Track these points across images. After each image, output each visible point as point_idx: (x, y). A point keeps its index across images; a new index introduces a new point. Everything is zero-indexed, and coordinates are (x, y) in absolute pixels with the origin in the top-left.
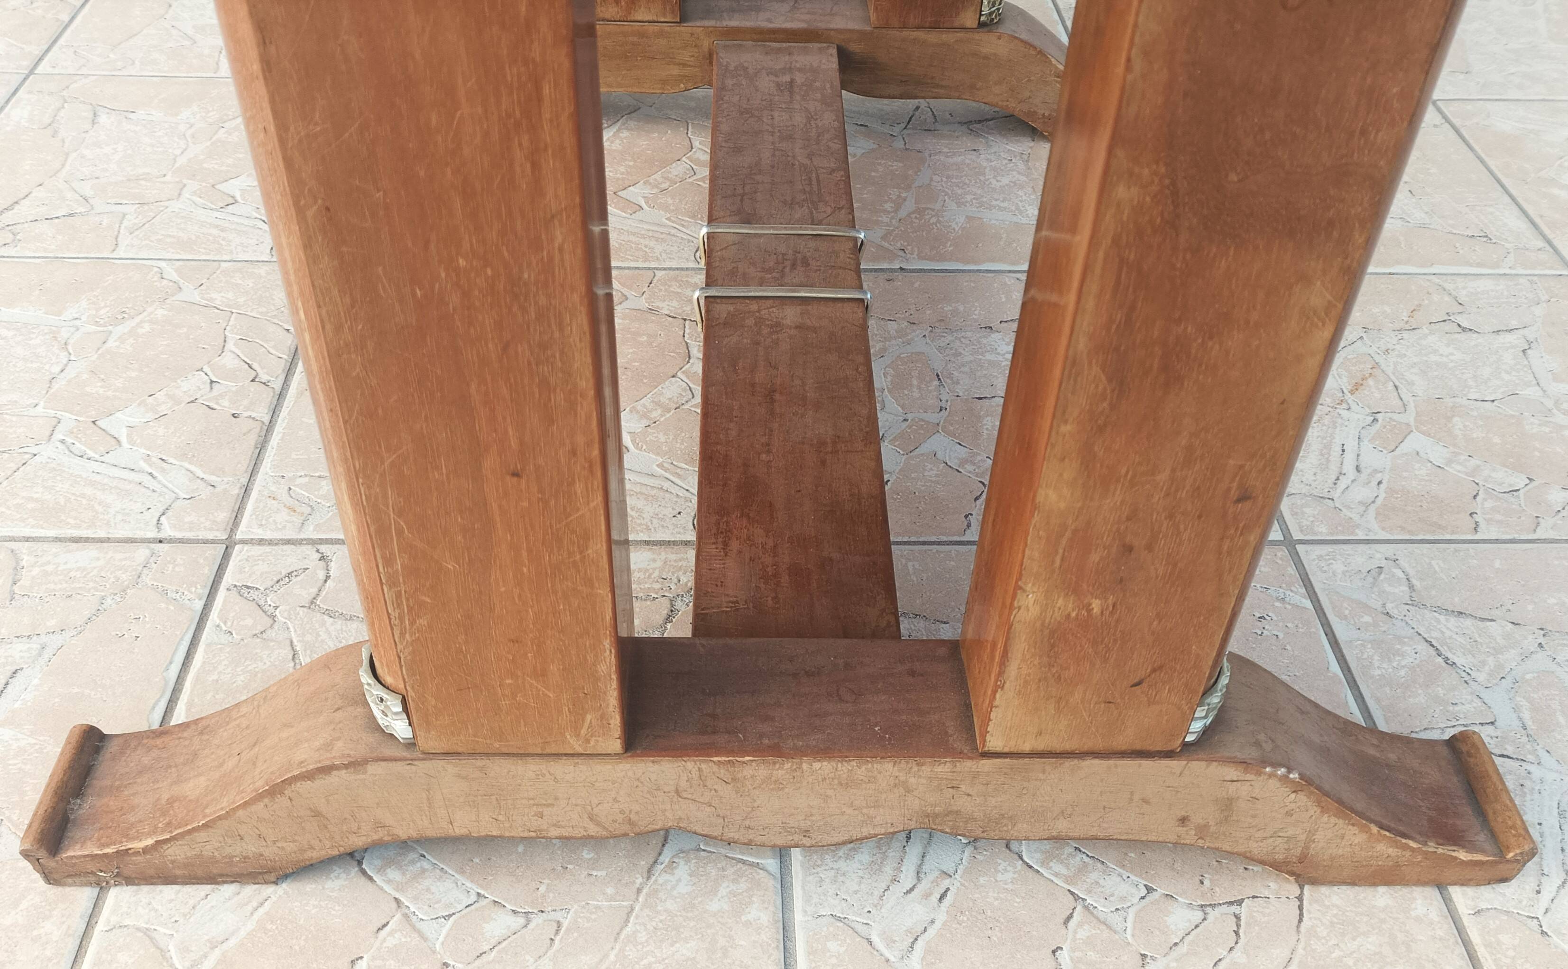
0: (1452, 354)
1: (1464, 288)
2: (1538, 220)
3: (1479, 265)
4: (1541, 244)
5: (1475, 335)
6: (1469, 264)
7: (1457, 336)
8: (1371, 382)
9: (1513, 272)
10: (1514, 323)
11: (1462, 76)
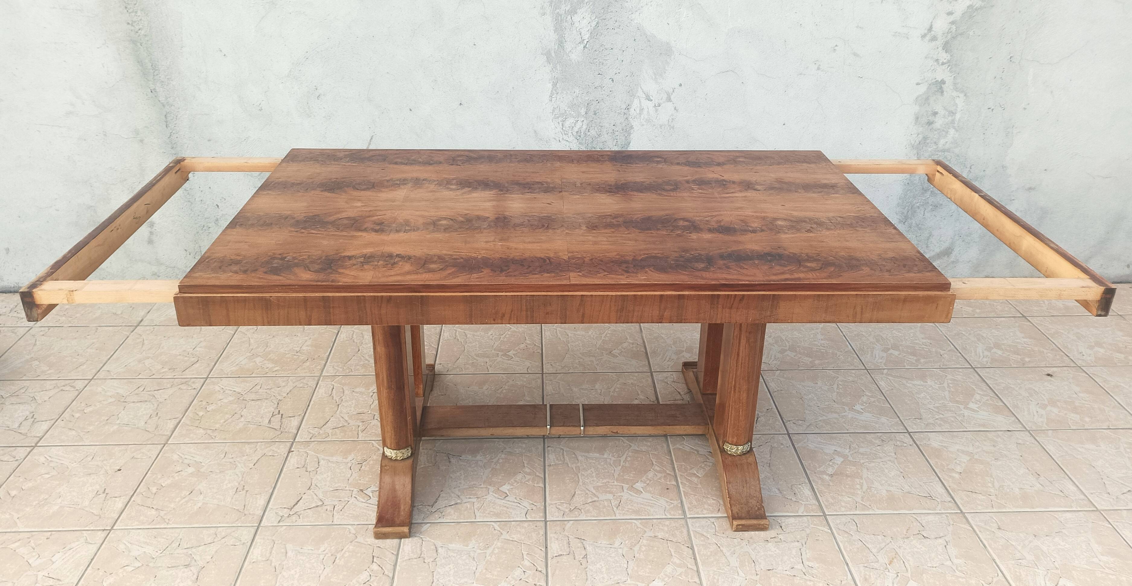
0: (921, 548)
1: (924, 519)
2: (948, 488)
3: (929, 509)
4: (950, 499)
5: (929, 540)
6: (925, 509)
7: (922, 540)
8: (895, 560)
9: (941, 512)
10: (942, 535)
11: (919, 421)
